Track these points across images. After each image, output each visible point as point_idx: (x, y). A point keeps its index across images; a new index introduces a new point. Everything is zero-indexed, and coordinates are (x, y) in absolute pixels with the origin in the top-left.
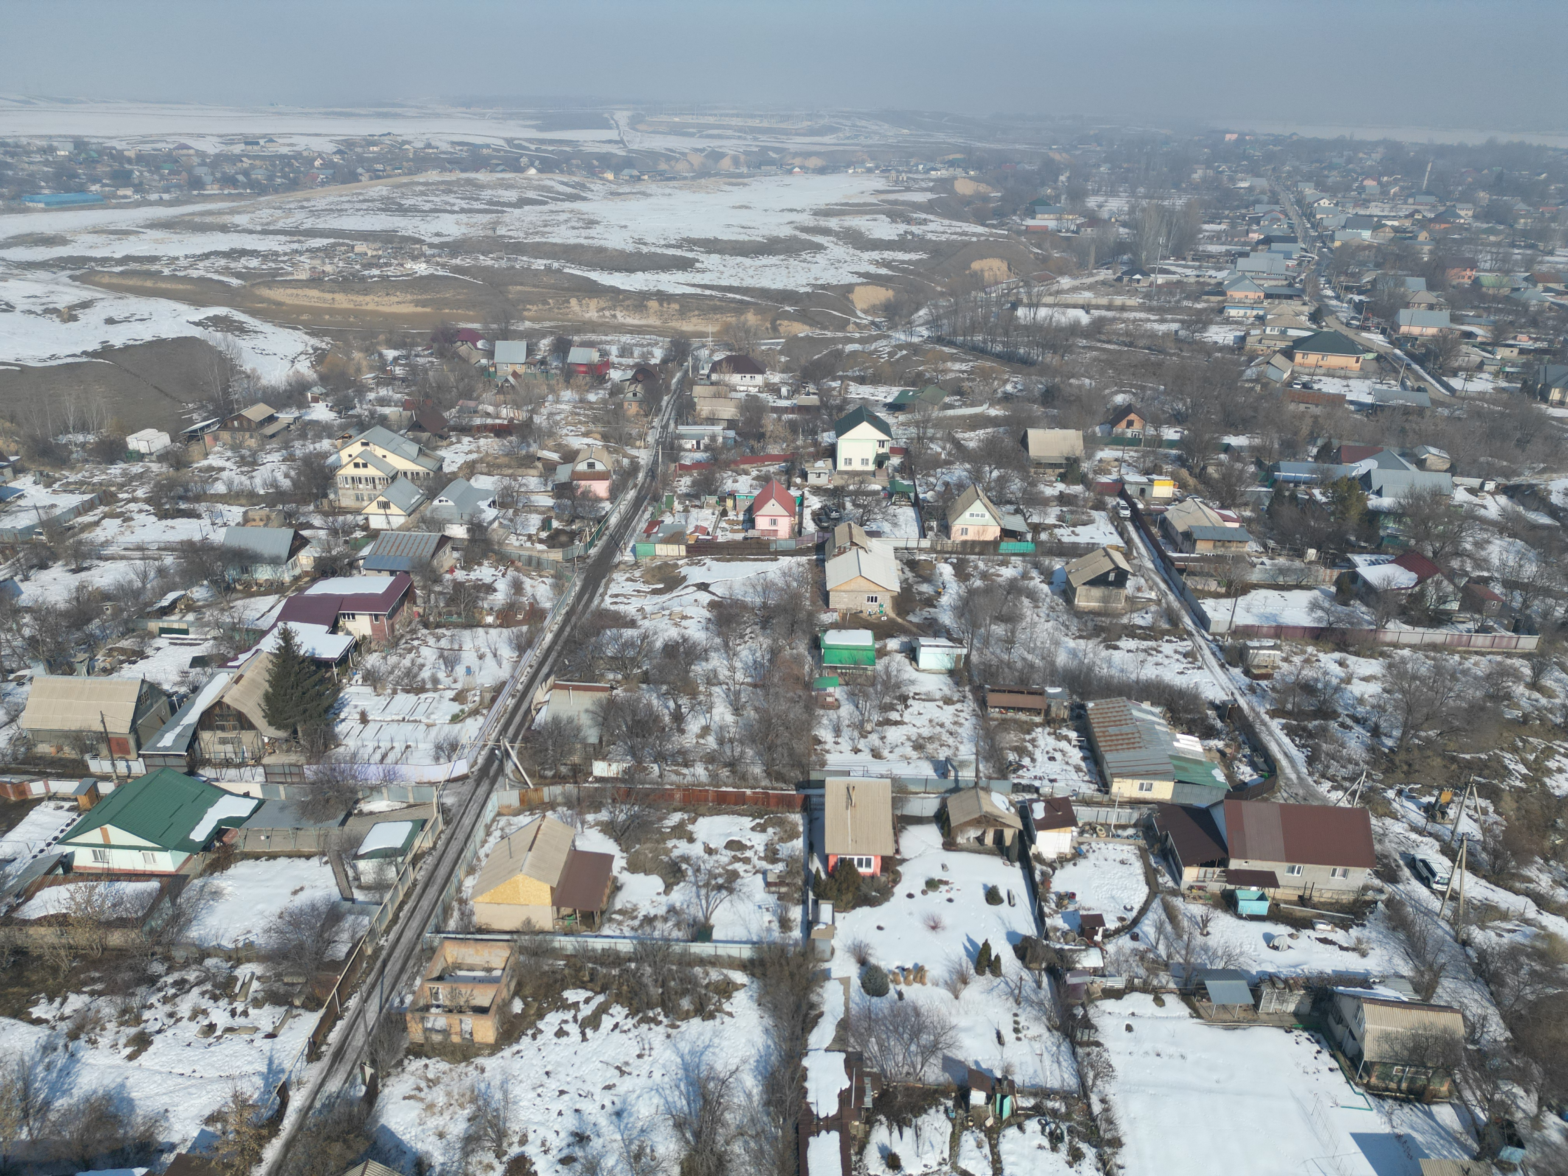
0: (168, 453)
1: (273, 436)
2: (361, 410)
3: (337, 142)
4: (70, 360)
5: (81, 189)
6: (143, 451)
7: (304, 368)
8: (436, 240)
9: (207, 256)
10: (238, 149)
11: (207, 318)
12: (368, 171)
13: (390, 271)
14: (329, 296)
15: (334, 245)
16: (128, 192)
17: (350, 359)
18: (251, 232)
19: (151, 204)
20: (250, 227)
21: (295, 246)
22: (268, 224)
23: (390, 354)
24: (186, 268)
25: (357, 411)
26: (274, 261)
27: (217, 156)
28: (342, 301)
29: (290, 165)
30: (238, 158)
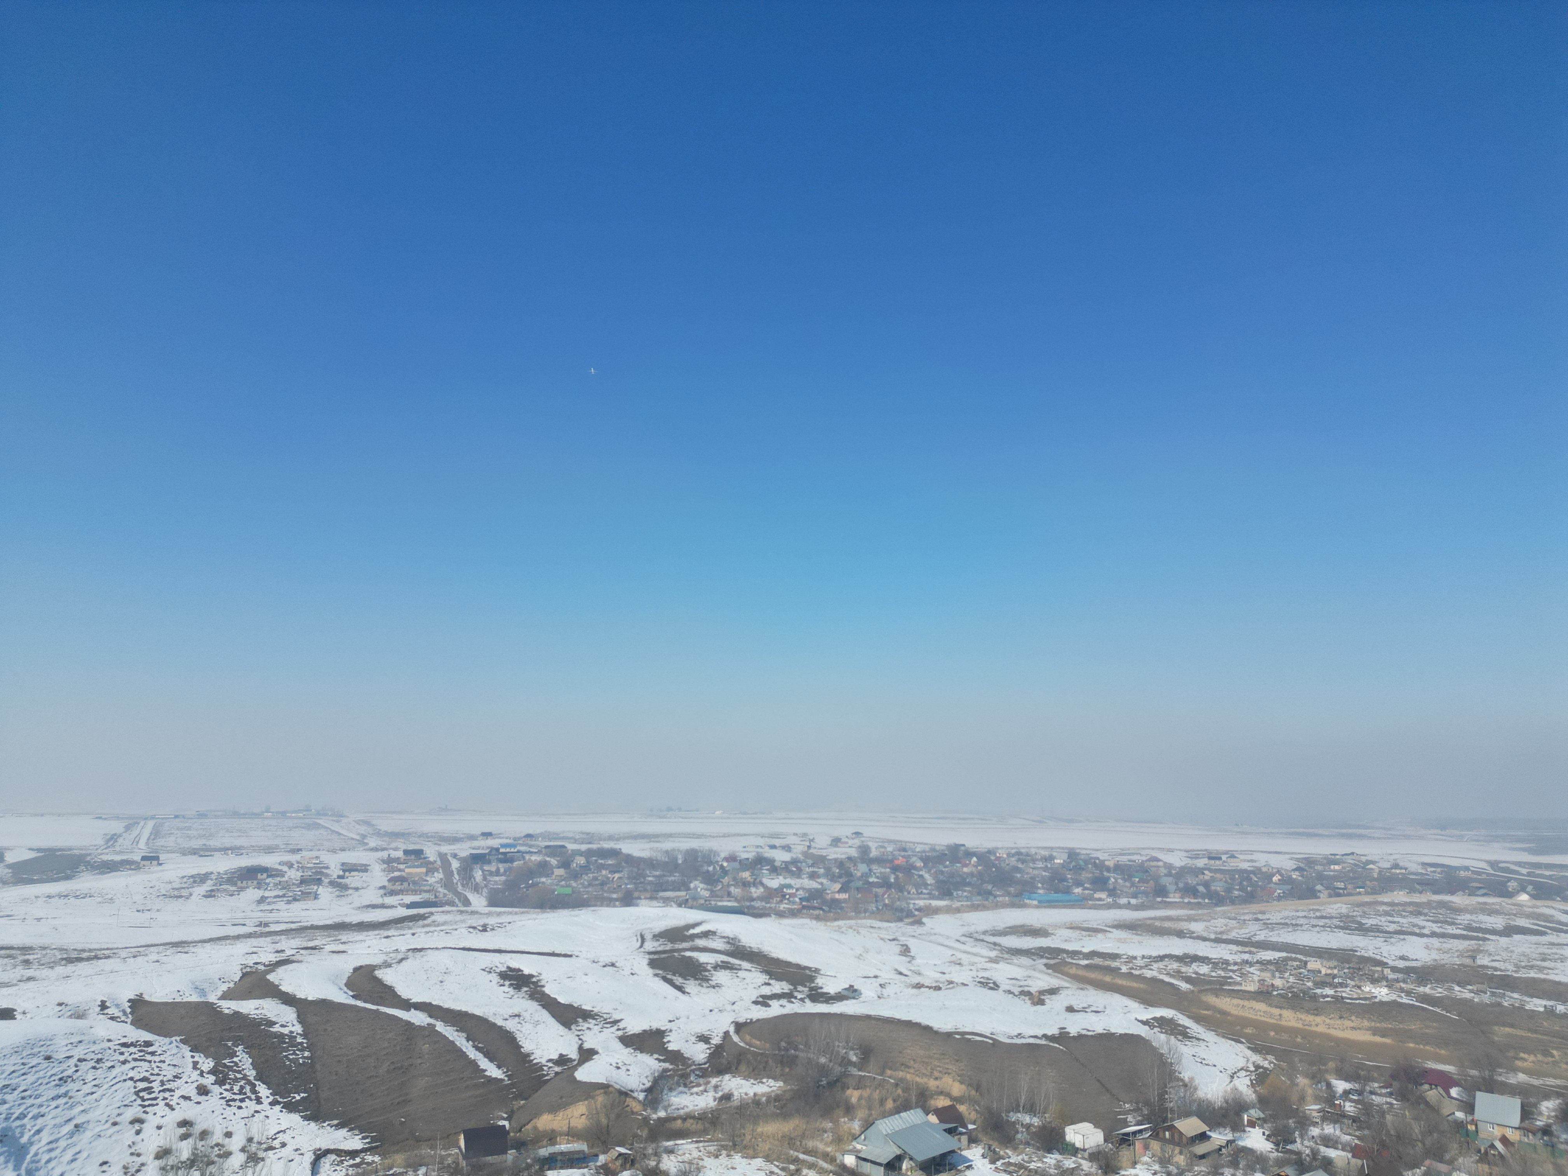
0: (1099, 1153)
1: (1202, 1157)
2: (1301, 1146)
3: (1298, 860)
4: (1032, 1041)
5: (1067, 891)
6: (1078, 1145)
7: (1243, 1086)
8: (1401, 964)
9: (1161, 958)
10: (1201, 863)
11: (1154, 1019)
12: (1327, 888)
13: (1346, 993)
14: (1276, 1011)
15: (1286, 960)
16: (1103, 895)
17: (1294, 1084)
18: (1204, 939)
19: (1120, 907)
20: (1205, 934)
21: (1246, 957)
22: (1221, 933)
23: (1341, 1086)
24: (1141, 968)
25: (1297, 1146)
26: (1223, 969)
27: (1182, 868)
28: (1290, 1018)
29: (1249, 879)
30: (1201, 871)
